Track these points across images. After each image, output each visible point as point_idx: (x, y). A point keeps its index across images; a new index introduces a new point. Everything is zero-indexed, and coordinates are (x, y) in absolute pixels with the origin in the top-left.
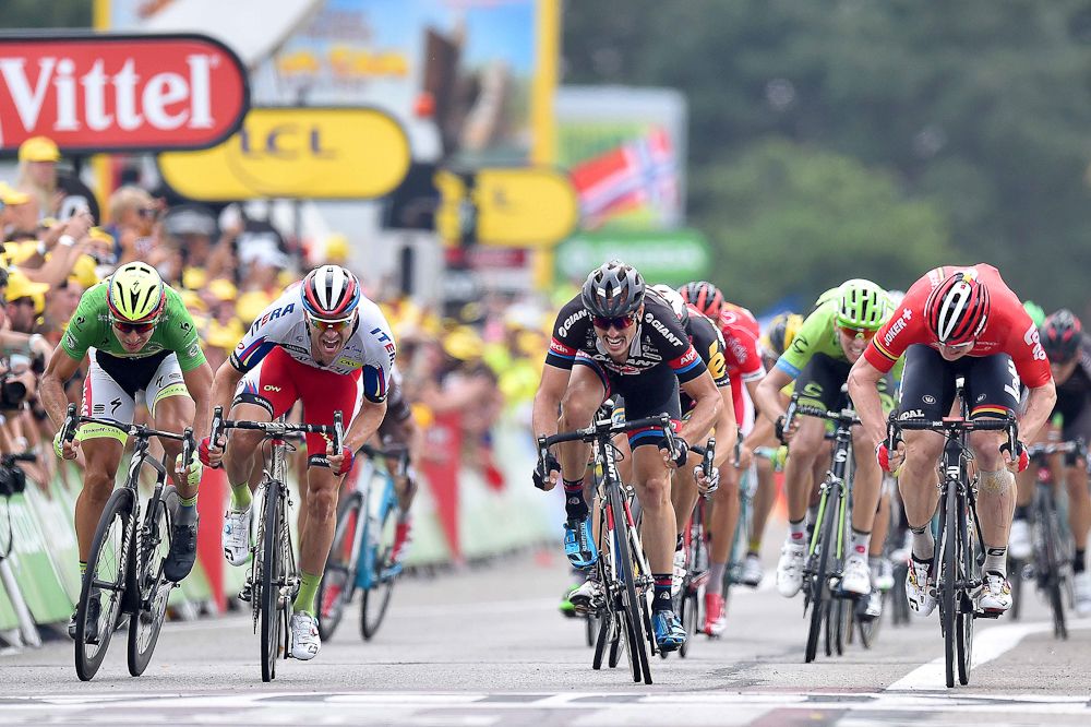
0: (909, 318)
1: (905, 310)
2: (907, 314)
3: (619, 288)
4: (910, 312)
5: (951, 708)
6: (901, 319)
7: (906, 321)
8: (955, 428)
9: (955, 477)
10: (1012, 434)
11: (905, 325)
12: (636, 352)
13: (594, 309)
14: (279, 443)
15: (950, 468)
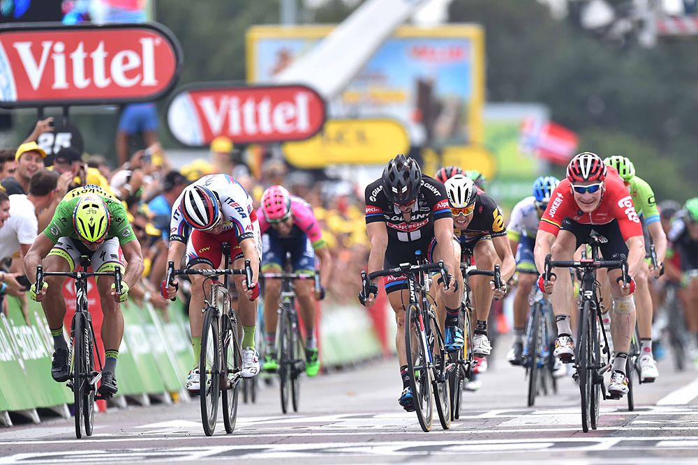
5: (689, 413)
6: (558, 198)
7: (560, 198)
8: (588, 266)
9: (589, 298)
14: (214, 283)
15: (587, 292)
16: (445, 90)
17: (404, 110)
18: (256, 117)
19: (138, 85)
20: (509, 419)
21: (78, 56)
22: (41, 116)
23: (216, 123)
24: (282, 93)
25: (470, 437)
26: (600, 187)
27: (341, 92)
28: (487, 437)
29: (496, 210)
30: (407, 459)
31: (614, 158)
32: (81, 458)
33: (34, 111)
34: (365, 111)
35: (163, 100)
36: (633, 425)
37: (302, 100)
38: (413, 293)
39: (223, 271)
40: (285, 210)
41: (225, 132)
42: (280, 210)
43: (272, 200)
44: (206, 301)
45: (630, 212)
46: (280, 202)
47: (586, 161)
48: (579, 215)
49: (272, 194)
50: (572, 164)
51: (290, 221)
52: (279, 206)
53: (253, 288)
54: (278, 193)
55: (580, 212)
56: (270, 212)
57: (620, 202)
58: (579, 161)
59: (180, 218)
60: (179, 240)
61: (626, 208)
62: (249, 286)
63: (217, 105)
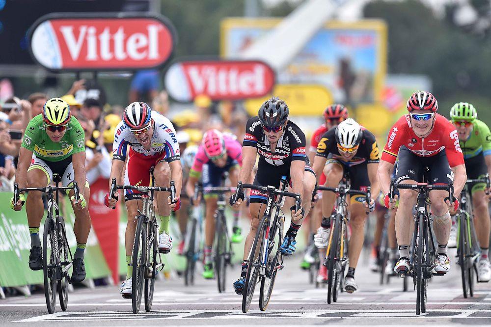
0: (397, 131)
1: (394, 128)
2: (395, 129)
3: (276, 113)
4: (397, 128)
6: (393, 133)
7: (395, 132)
8: (423, 188)
9: (422, 212)
10: (451, 192)
11: (396, 134)
12: (280, 145)
14: (145, 197)
15: (420, 208)
16: (360, 66)
17: (330, 79)
18: (227, 82)
19: (146, 59)
20: (398, 295)
21: (105, 37)
22: (78, 78)
23: (199, 85)
24: (246, 66)
25: (371, 307)
26: (432, 116)
27: (287, 66)
28: (383, 307)
29: (375, 143)
30: (326, 322)
31: (461, 104)
32: (100, 316)
33: (73, 75)
34: (303, 78)
35: (162, 68)
36: (485, 301)
37: (259, 71)
38: (269, 208)
39: (153, 188)
40: (222, 149)
41: (205, 92)
42: (218, 149)
43: (212, 142)
44: (138, 210)
45: (457, 143)
46: (218, 144)
47: (423, 95)
48: (413, 142)
49: (210, 138)
50: (412, 98)
51: (225, 157)
52: (216, 146)
53: (176, 202)
54: (214, 137)
55: (414, 140)
56: (211, 152)
57: (451, 135)
58: (417, 95)
59: (119, 141)
60: (119, 159)
61: (455, 140)
62: (173, 201)
63: (200, 73)
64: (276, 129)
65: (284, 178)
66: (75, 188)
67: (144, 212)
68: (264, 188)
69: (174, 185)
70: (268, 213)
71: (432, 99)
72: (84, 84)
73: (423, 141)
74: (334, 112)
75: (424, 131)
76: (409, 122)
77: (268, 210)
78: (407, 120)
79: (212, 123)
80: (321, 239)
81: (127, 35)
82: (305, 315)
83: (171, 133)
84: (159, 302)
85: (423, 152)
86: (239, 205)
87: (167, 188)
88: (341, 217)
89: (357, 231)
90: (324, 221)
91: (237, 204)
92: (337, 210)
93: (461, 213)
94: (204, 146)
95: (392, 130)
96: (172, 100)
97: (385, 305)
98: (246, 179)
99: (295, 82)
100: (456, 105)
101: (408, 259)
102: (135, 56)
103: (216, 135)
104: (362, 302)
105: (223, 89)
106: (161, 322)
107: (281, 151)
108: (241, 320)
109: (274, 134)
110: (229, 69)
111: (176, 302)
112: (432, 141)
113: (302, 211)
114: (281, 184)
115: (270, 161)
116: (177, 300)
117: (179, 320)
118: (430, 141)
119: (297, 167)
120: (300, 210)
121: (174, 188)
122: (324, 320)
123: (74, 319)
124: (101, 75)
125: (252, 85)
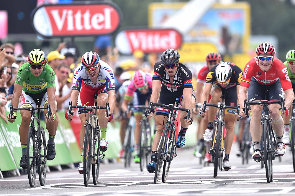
0: (249, 67)
1: (247, 65)
2: (248, 66)
3: (172, 56)
4: (249, 65)
6: (247, 68)
7: (248, 68)
8: (265, 103)
9: (267, 118)
10: (282, 104)
11: (248, 69)
12: (176, 79)
13: (165, 62)
14: (90, 113)
15: (265, 116)
16: (234, 31)
17: (216, 39)
18: (153, 42)
19: (103, 29)
21: (78, 16)
22: (62, 41)
23: (136, 44)
24: (164, 32)
25: (243, 177)
26: (272, 58)
27: (190, 32)
28: (250, 177)
29: (241, 73)
30: (216, 187)
31: (293, 51)
33: (59, 40)
34: (199, 39)
35: (114, 34)
37: (173, 35)
38: (170, 118)
39: (96, 107)
40: (144, 83)
41: (140, 48)
42: (142, 83)
43: (138, 78)
44: (86, 121)
45: (287, 76)
46: (142, 79)
47: (266, 45)
48: (259, 74)
49: (137, 76)
50: (259, 46)
51: (147, 87)
52: (141, 81)
53: (110, 115)
54: (140, 75)
55: (260, 73)
56: (137, 85)
57: (283, 70)
58: (262, 45)
59: (77, 78)
60: (76, 89)
61: (285, 74)
62: (108, 115)
63: (137, 36)
64: (173, 67)
65: (177, 99)
66: (48, 108)
67: (90, 122)
68: (167, 105)
69: (108, 105)
70: (169, 121)
71: (272, 48)
72: (66, 45)
73: (265, 73)
74: (212, 57)
75: (266, 68)
76: (257, 62)
77: (169, 119)
78: (256, 60)
79: (144, 67)
80: (208, 136)
81: (92, 14)
82: (203, 182)
83: (111, 72)
84: (114, 176)
85: (265, 81)
86: (151, 117)
87: (104, 107)
88: (222, 123)
89: (230, 131)
90: (210, 125)
91: (150, 116)
92: (219, 119)
93: (293, 119)
94: (133, 81)
95: (246, 67)
96: (121, 54)
97: (252, 176)
98: (155, 100)
99: (195, 41)
100: (290, 52)
101: (260, 150)
102: (97, 27)
103: (141, 74)
104: (238, 174)
105: (151, 46)
106: (116, 188)
107: (177, 82)
108: (164, 186)
109: (172, 70)
110: (154, 34)
111: (125, 176)
112: (271, 74)
113: (191, 119)
114: (175, 103)
115: (170, 89)
116: (125, 175)
117: (127, 187)
118: (270, 74)
119: (187, 92)
120: (190, 119)
121: (109, 107)
122: (215, 186)
123: (62, 188)
124: (77, 40)
125: (168, 44)
